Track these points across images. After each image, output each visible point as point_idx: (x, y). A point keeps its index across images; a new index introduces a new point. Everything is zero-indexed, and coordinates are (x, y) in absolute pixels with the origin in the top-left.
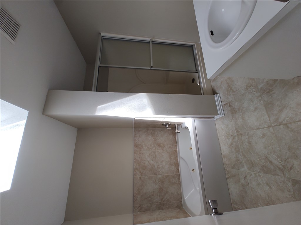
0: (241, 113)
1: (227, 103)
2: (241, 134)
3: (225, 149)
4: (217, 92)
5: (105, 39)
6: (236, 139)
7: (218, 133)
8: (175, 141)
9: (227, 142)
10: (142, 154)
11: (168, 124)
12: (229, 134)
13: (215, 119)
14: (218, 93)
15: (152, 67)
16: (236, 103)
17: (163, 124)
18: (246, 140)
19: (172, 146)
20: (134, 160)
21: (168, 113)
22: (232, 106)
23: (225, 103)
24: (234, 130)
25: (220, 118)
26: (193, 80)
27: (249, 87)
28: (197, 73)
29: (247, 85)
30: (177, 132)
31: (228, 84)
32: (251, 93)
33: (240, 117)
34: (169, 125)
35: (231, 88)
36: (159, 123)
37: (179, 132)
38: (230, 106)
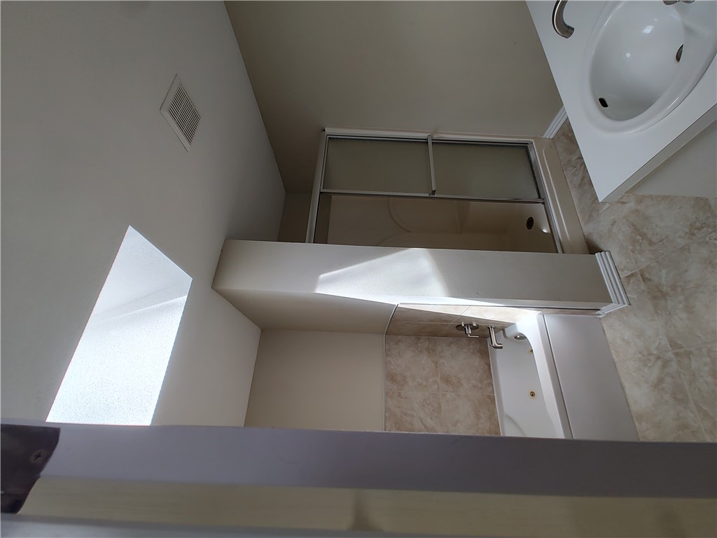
0: (682, 298)
1: (636, 273)
2: (688, 354)
3: (639, 395)
4: (602, 246)
5: (332, 139)
6: (674, 366)
7: (613, 352)
8: (488, 372)
9: (643, 376)
10: (406, 398)
11: (471, 325)
12: (651, 354)
13: (601, 316)
14: (605, 250)
15: (434, 192)
16: (664, 271)
17: (459, 327)
18: (706, 368)
19: (480, 385)
20: (386, 412)
21: (478, 293)
22: (650, 280)
23: (629, 273)
24: (665, 342)
25: (614, 313)
26: (530, 223)
27: (699, 229)
28: (543, 203)
29: (691, 225)
30: (496, 347)
31: (633, 225)
32: (707, 242)
33: (681, 306)
34: (473, 328)
35: (644, 236)
36: (451, 322)
37: (501, 348)
38: (645, 279)
